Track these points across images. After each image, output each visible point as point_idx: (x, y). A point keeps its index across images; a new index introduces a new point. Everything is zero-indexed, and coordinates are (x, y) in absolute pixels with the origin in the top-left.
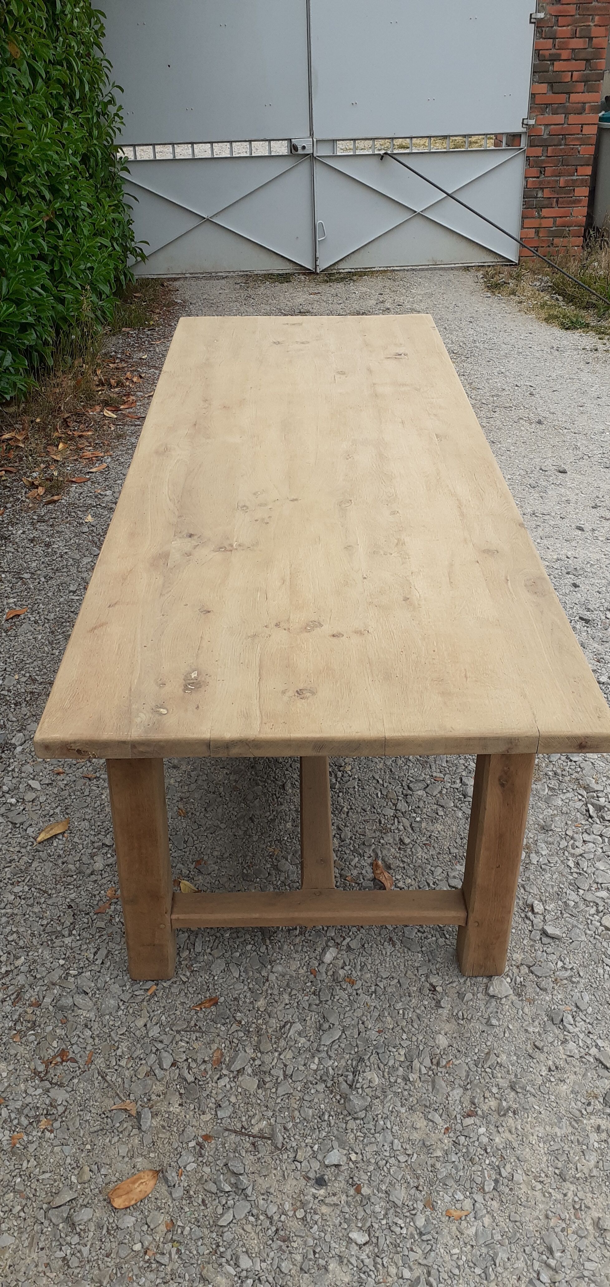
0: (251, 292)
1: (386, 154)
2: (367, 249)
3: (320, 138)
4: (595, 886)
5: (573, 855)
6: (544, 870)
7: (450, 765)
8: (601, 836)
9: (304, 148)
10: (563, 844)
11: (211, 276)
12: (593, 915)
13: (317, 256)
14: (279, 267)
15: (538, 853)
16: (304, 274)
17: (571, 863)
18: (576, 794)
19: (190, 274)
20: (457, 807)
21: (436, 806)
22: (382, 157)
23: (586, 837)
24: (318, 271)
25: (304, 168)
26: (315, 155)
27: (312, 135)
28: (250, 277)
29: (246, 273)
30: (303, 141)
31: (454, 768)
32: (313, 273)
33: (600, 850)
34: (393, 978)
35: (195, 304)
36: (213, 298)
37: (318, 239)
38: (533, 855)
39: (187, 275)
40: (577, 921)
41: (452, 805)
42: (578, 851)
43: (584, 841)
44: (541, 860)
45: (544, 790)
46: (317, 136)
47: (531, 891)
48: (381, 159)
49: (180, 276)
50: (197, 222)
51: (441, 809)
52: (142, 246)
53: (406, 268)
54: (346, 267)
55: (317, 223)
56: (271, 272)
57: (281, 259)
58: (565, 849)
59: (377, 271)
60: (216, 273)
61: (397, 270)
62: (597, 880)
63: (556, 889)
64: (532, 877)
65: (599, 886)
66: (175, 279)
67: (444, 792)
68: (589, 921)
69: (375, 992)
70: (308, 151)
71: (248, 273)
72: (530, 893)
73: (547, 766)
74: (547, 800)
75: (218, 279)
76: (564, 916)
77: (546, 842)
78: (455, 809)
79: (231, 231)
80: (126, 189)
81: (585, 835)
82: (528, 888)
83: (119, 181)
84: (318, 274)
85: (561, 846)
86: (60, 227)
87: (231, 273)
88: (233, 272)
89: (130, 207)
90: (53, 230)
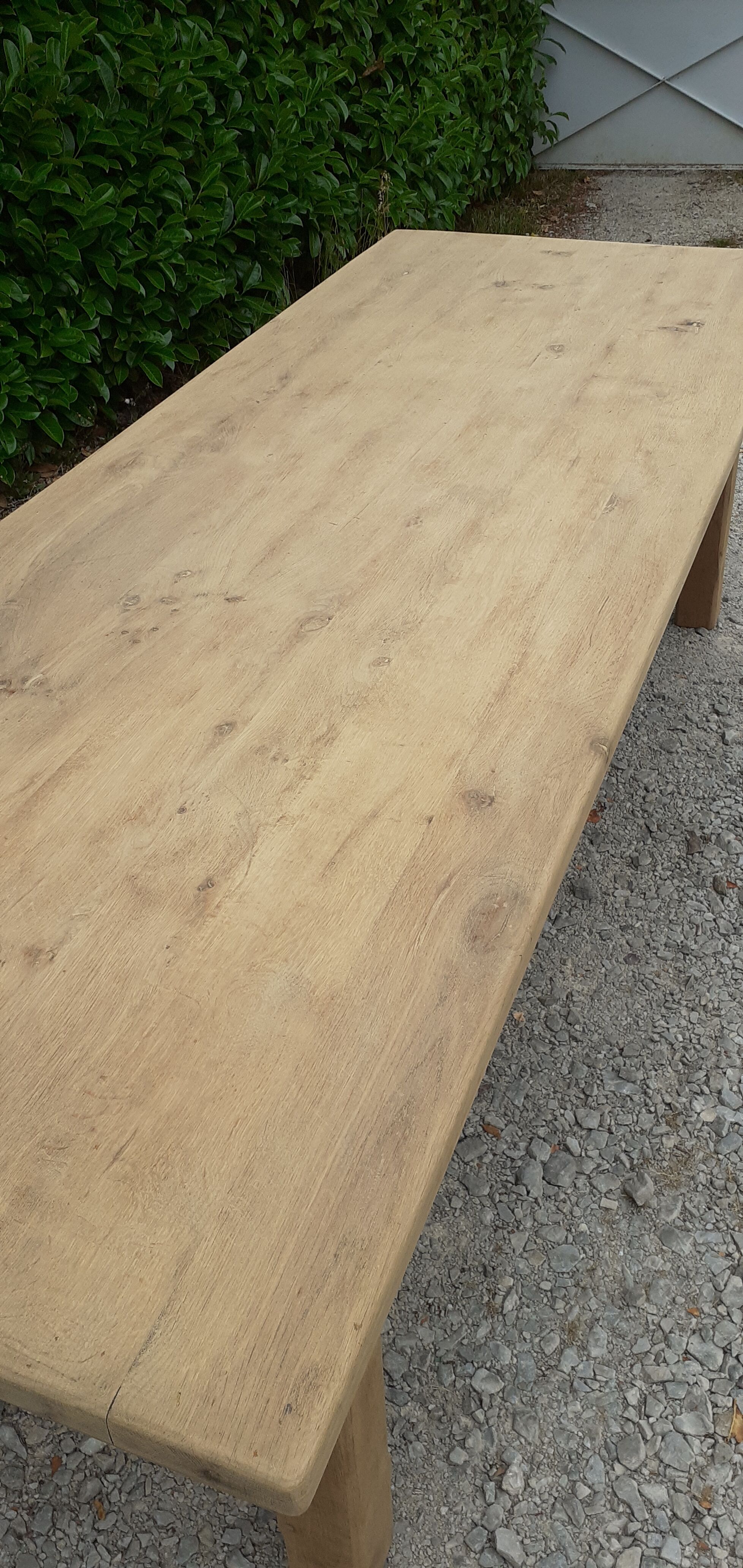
0: (704, 196)
4: (653, 1464)
5: (647, 1378)
6: (573, 1391)
7: (529, 1106)
8: (726, 1351)
10: (644, 1345)
11: (657, 171)
12: (609, 1535)
15: (584, 1349)
17: (633, 1397)
18: (728, 1239)
19: (628, 165)
20: (493, 1200)
21: (456, 1185)
23: (695, 1346)
28: (717, 174)
29: (709, 168)
31: (532, 1115)
33: (706, 1385)
34: (174, 1530)
35: (611, 211)
36: (643, 203)
38: (571, 1353)
39: (622, 168)
40: (575, 1536)
41: (486, 1191)
42: (663, 1373)
43: (686, 1352)
44: (581, 1367)
45: (671, 1211)
47: (523, 1433)
49: (612, 168)
50: (646, 86)
51: (462, 1193)
52: (556, 119)
58: (640, 1358)
60: (666, 166)
62: (662, 1455)
63: (573, 1445)
64: (544, 1400)
65: (661, 1469)
66: (606, 173)
67: (486, 1160)
68: (595, 1548)
69: (124, 1551)
71: (713, 168)
72: (519, 1435)
73: (704, 1161)
74: (666, 1235)
75: (667, 176)
76: (555, 1515)
77: (613, 1330)
78: (488, 1203)
79: (695, 101)
80: (551, 32)
81: (695, 1339)
82: (520, 1423)
83: (541, 20)
85: (636, 1350)
86: (390, 83)
87: (688, 168)
88: (692, 165)
89: (552, 60)
90: (379, 87)
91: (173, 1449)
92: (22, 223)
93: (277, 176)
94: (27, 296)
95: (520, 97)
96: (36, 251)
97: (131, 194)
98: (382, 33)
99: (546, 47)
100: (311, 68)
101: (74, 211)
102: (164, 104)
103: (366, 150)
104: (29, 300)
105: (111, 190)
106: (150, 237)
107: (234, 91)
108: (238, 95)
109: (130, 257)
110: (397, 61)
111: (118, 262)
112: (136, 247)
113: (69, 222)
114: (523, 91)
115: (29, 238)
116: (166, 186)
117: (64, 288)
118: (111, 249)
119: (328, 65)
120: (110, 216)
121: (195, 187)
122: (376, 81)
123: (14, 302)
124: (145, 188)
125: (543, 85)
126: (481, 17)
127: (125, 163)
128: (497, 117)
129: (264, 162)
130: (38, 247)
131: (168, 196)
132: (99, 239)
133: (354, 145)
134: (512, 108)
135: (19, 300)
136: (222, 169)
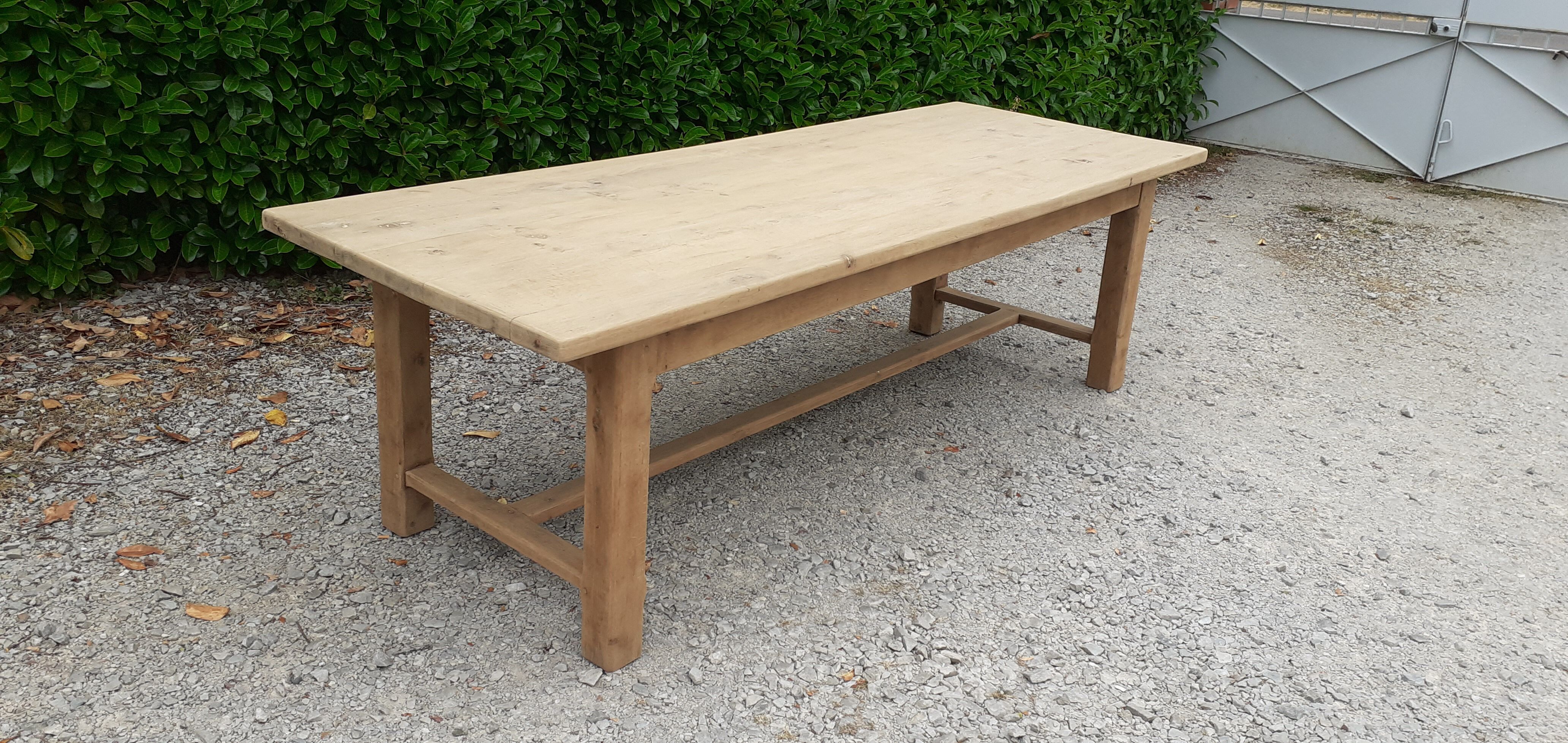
1: (1561, 52)
2: (1508, 166)
3: (1472, 21)
9: (1446, 29)
11: (1291, 158)
13: (1433, 161)
14: (1377, 164)
16: (1408, 179)
19: (1267, 150)
22: (1556, 56)
24: (1428, 180)
25: (1442, 55)
26: (1460, 40)
27: (1463, 15)
28: (1338, 168)
29: (1333, 163)
30: (1450, 22)
32: (1421, 181)
37: (1438, 141)
39: (1262, 151)
46: (1469, 18)
48: (1554, 58)
49: (1253, 150)
50: (1289, 94)
52: (1209, 105)
53: (1558, 202)
54: (1470, 182)
55: (1443, 121)
56: (1367, 168)
57: (1383, 156)
59: (1516, 197)
60: (1299, 156)
61: (1543, 202)
70: (1452, 33)
71: (1336, 163)
75: (1299, 163)
79: (1329, 111)
80: (1219, 43)
83: (1211, 34)
84: (1427, 182)
86: (1049, 47)
87: (1317, 160)
88: (1320, 159)
89: (1215, 63)
90: (1041, 48)
91: (528, 331)
92: (749, 73)
93: (937, 85)
94: (739, 119)
95: (1175, 82)
96: (753, 94)
97: (824, 73)
98: (1054, 15)
99: (1212, 53)
100: (985, 25)
101: (784, 74)
102: (867, 24)
103: (1020, 87)
104: (740, 121)
105: (812, 66)
106: (834, 104)
107: (922, 28)
108: (925, 31)
109: (814, 111)
110: (1060, 33)
111: (807, 113)
112: (821, 106)
113: (780, 81)
114: (1179, 78)
115: (751, 85)
116: (853, 74)
117: (766, 121)
118: (804, 104)
119: (1001, 26)
120: (808, 82)
121: (873, 78)
122: (1040, 43)
123: (729, 120)
124: (838, 72)
125: (1200, 78)
126: (1151, 21)
127: (827, 52)
128: (1151, 91)
129: (932, 75)
130: (755, 90)
131: (853, 80)
132: (798, 96)
133: (1011, 81)
134: (1166, 88)
135: (733, 119)
136: (899, 74)
